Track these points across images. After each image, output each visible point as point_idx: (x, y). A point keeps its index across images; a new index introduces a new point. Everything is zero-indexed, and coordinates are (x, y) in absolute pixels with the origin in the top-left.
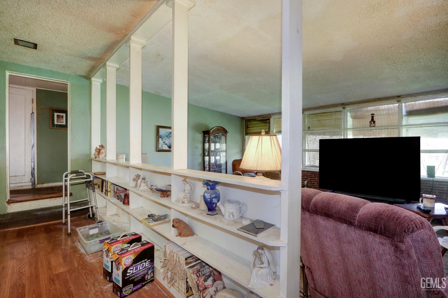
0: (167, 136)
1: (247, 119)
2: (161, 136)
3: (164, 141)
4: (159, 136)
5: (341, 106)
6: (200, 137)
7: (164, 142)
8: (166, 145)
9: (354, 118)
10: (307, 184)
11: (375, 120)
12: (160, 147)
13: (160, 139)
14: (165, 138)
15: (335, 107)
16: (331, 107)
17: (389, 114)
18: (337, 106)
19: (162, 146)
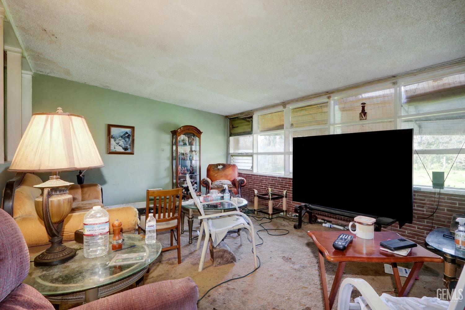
0: (122, 137)
1: (231, 118)
2: (113, 136)
3: (117, 141)
4: (111, 136)
5: (325, 95)
6: (168, 138)
7: (118, 144)
8: (121, 146)
9: (343, 110)
10: (286, 194)
11: (366, 111)
12: (111, 148)
13: (112, 140)
14: (119, 139)
15: (318, 96)
16: (314, 97)
17: (383, 102)
18: (320, 96)
19: (115, 148)
